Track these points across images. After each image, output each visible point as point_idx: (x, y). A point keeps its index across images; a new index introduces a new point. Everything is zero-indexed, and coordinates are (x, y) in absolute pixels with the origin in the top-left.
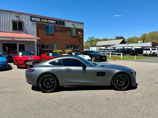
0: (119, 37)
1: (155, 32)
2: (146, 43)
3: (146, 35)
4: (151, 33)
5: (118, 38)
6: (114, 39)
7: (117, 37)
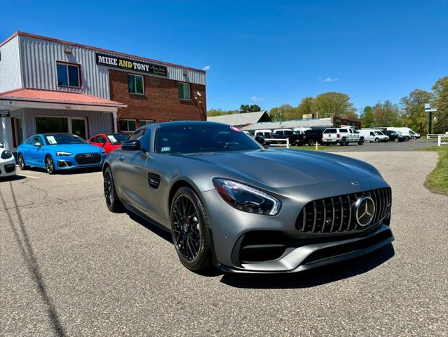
0: (248, 106)
1: (330, 93)
2: (321, 119)
3: (313, 102)
4: (322, 95)
5: (245, 109)
6: (237, 112)
7: (242, 106)
